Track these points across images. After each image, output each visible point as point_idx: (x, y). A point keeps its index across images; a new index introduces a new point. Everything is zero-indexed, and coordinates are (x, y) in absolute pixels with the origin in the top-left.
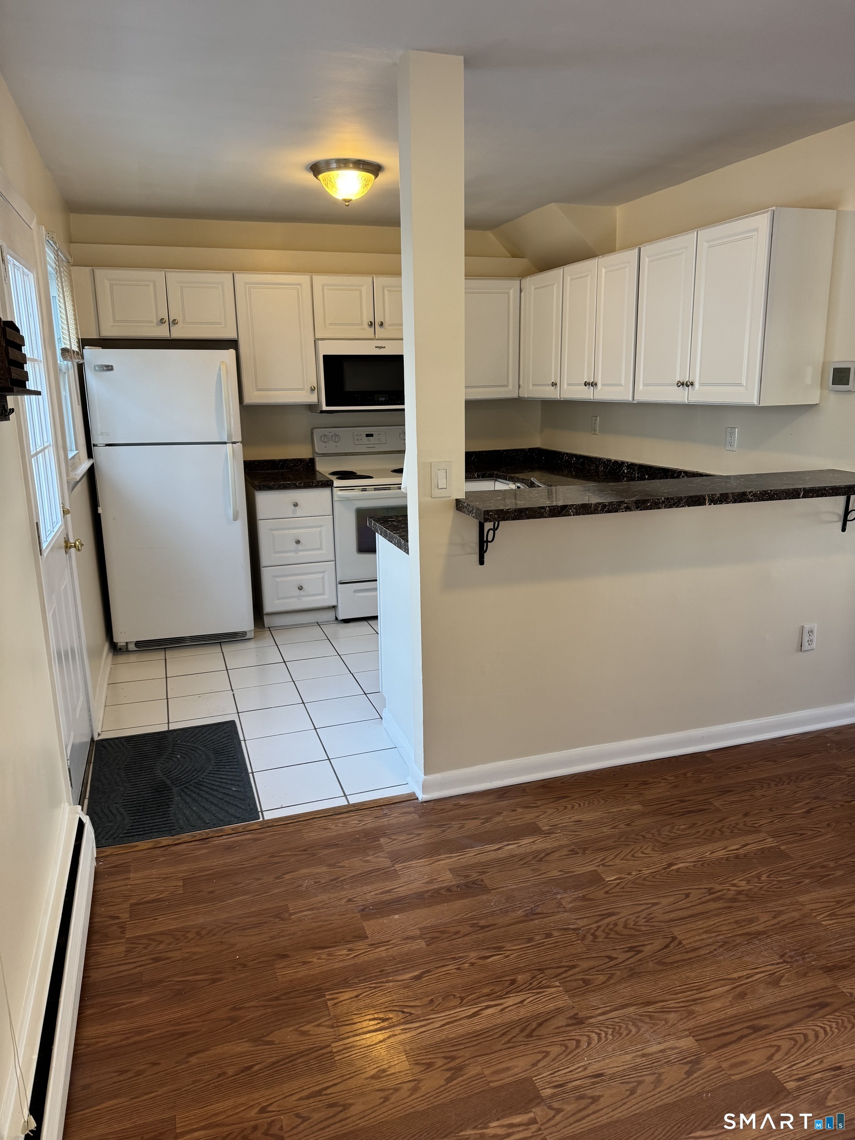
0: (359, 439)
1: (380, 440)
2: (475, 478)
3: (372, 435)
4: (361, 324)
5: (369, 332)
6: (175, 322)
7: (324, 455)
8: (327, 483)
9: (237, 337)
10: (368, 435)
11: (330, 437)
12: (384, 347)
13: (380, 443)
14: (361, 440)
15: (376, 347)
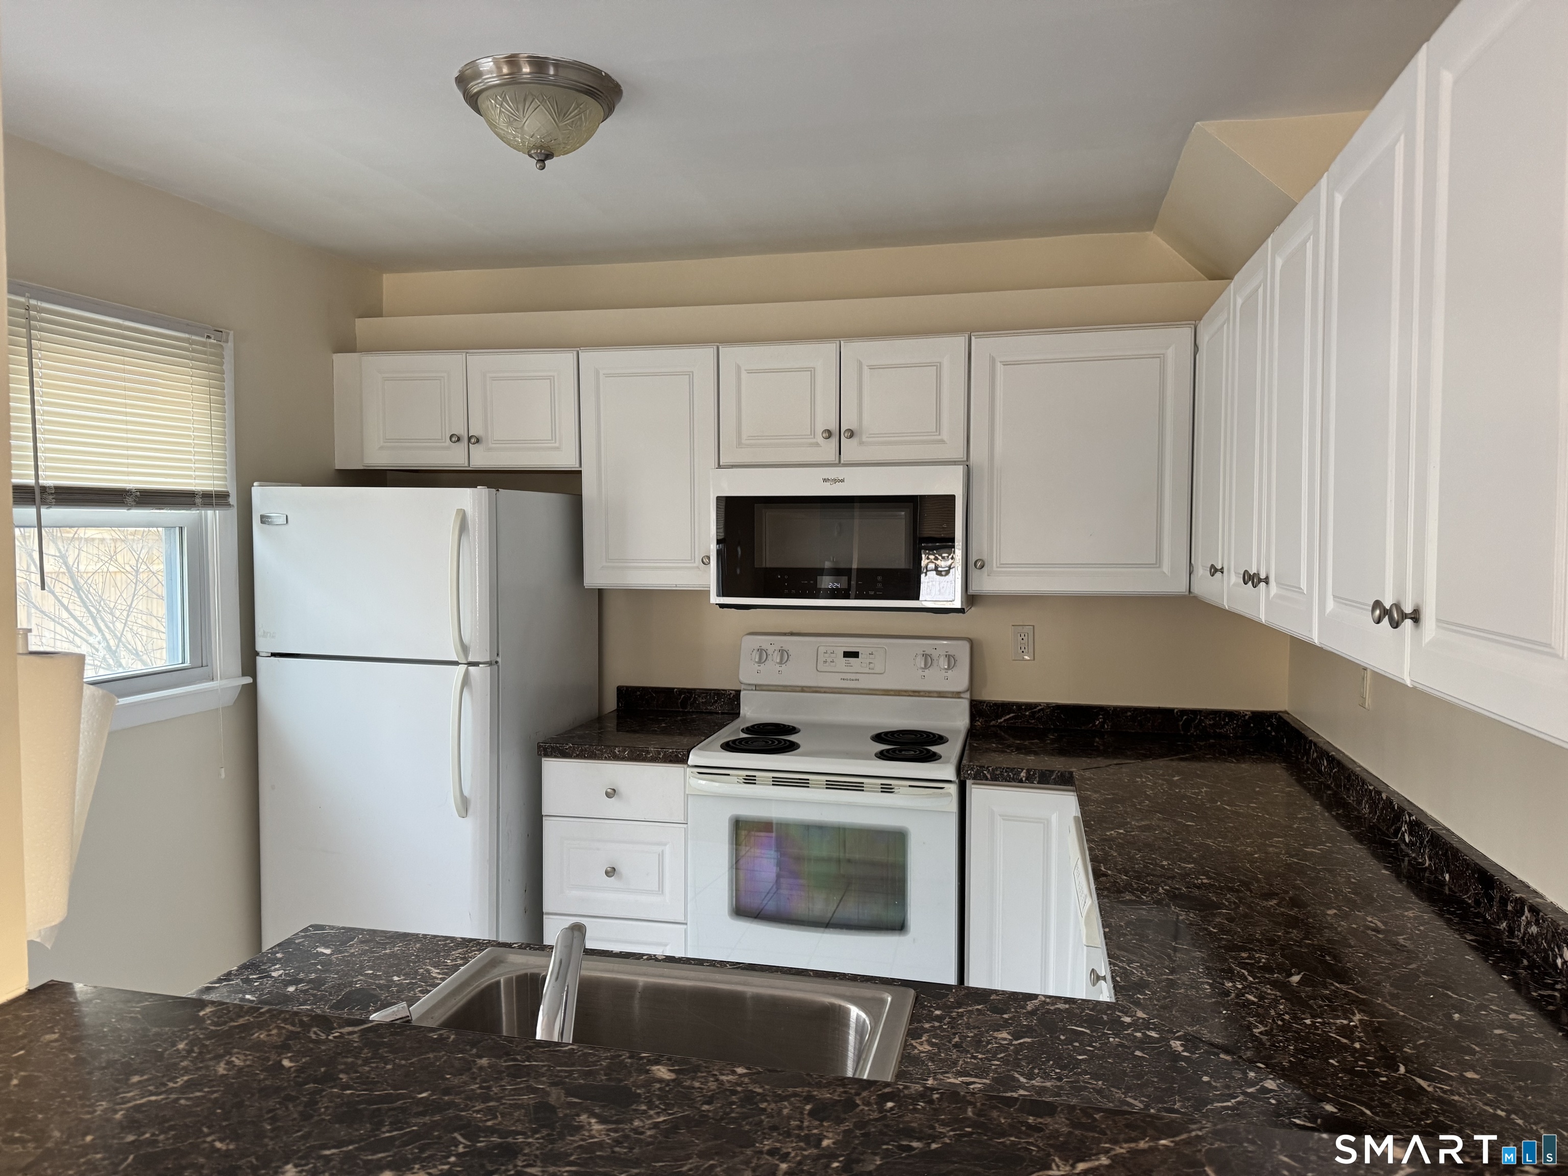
0: (829, 660)
1: (872, 665)
2: (1021, 781)
3: (855, 655)
4: (813, 433)
5: (828, 450)
6: (476, 440)
7: (758, 687)
8: (677, 756)
9: (578, 465)
10: (847, 655)
11: (771, 653)
12: (842, 481)
13: (871, 671)
14: (832, 664)
15: (825, 480)
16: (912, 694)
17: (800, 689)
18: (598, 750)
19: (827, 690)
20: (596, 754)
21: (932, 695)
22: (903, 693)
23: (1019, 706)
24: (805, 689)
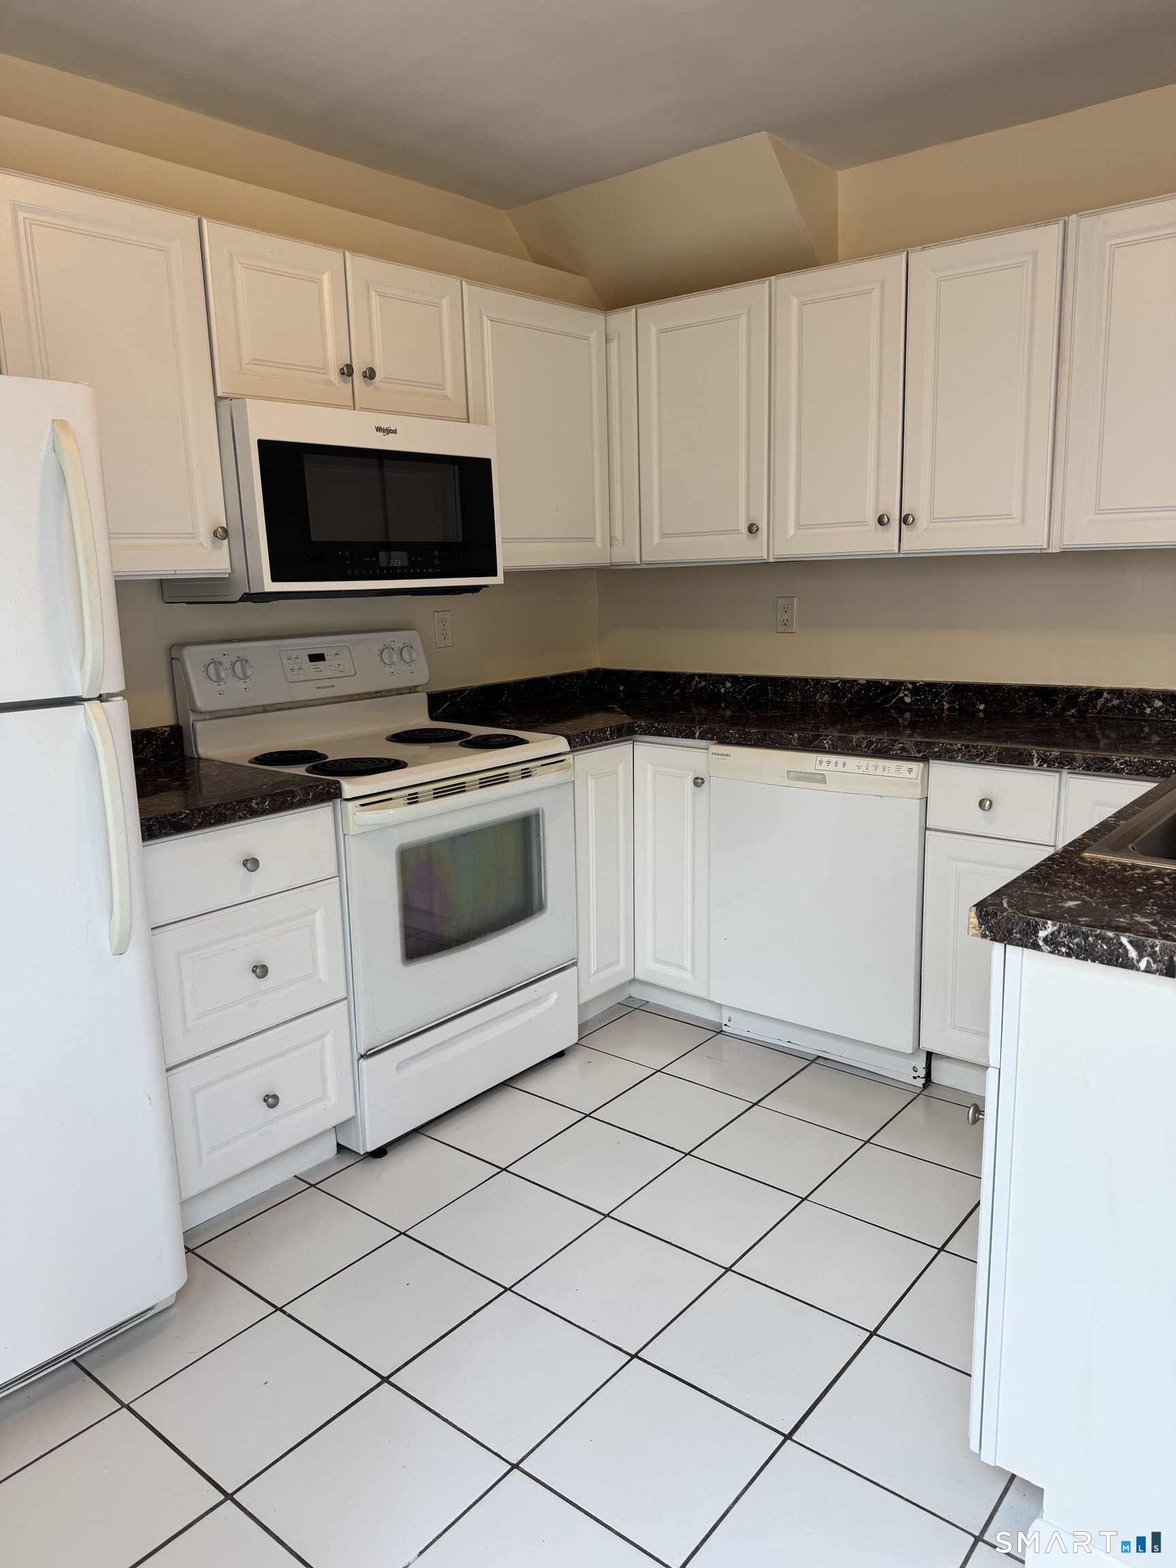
0: (296, 667)
1: (340, 667)
3: (321, 657)
4: (325, 371)
5: (342, 393)
7: (215, 715)
8: (328, 792)
10: (312, 658)
11: (229, 667)
12: (392, 432)
13: (342, 674)
14: (301, 671)
15: (379, 429)
16: (374, 696)
17: (262, 708)
18: (229, 809)
19: (291, 705)
20: (226, 816)
21: (391, 693)
22: (366, 696)
23: (452, 692)
24: (267, 708)
